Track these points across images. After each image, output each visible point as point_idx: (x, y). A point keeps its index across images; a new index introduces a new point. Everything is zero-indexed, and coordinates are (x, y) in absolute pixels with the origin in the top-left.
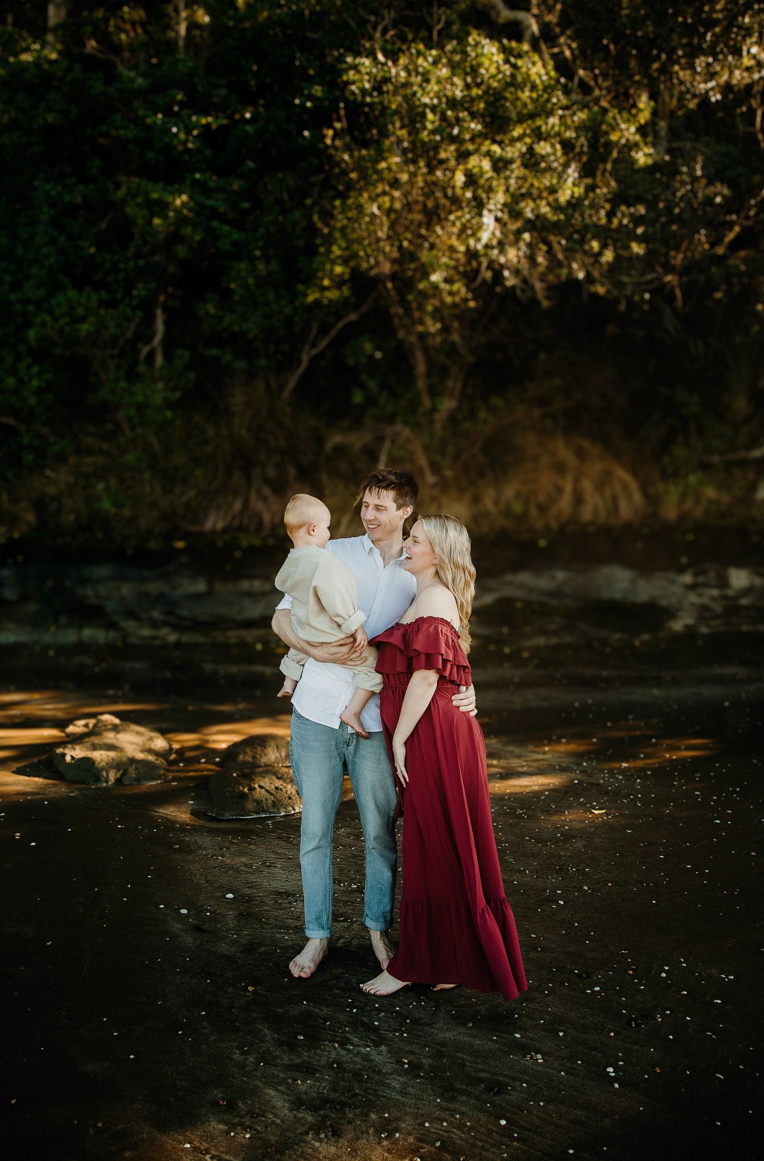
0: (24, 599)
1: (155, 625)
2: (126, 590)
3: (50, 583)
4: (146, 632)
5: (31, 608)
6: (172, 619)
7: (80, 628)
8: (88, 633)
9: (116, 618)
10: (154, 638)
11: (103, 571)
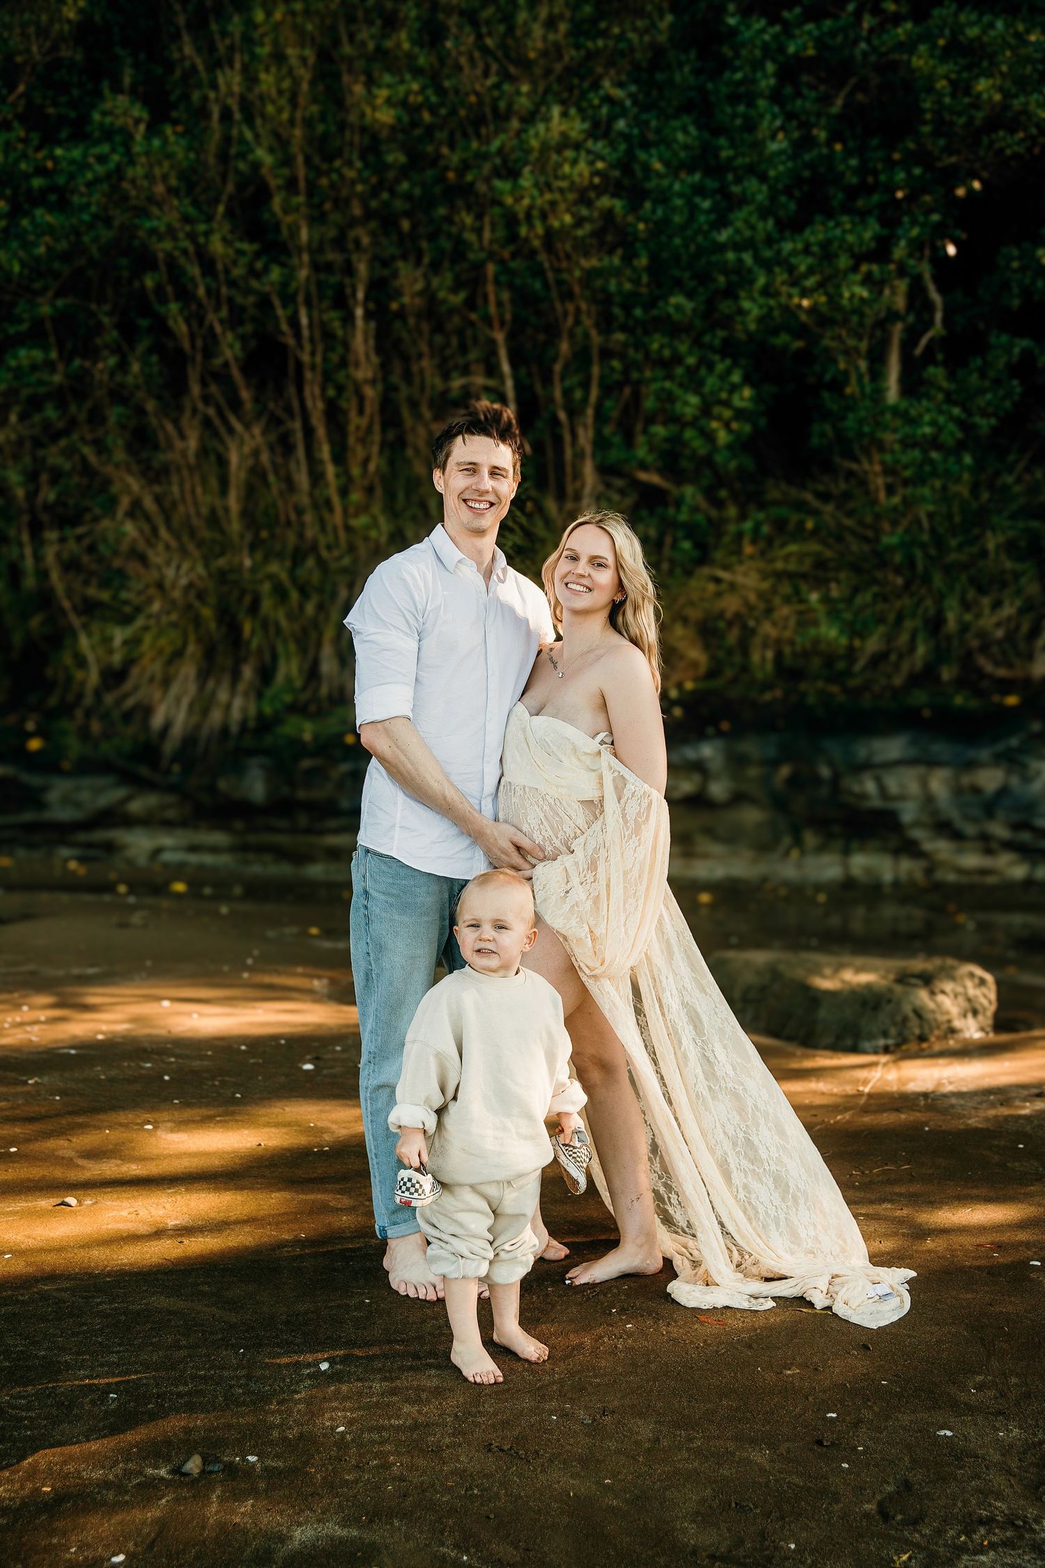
0: (738, 798)
1: (987, 844)
2: (939, 783)
3: (785, 771)
4: (972, 860)
5: (752, 816)
6: (1026, 836)
7: (846, 852)
8: (862, 863)
9: (917, 834)
10: (984, 872)
11: (892, 747)
